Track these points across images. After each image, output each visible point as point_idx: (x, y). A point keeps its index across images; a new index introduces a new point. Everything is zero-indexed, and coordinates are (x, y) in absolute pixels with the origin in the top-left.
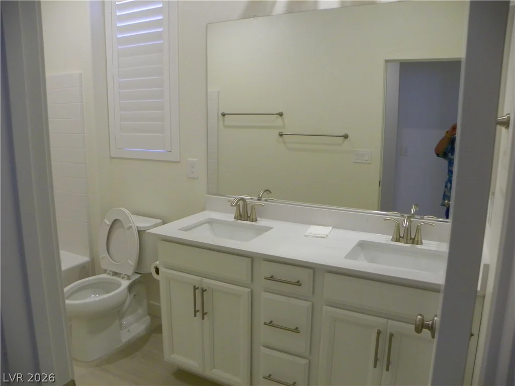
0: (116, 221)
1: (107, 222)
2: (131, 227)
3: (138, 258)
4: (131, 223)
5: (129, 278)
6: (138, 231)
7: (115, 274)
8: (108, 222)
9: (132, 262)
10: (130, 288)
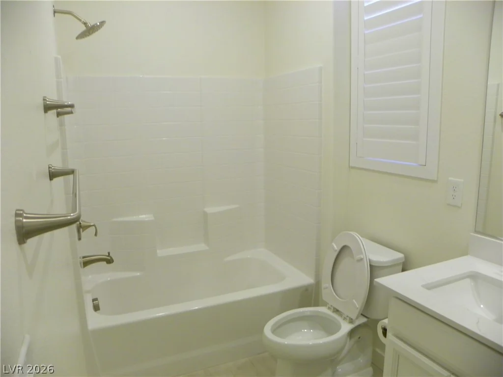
0: (344, 248)
1: (335, 247)
2: (362, 259)
3: (366, 300)
4: (362, 253)
5: (351, 321)
6: (371, 266)
7: (336, 311)
8: (337, 247)
9: (358, 304)
10: (351, 333)
